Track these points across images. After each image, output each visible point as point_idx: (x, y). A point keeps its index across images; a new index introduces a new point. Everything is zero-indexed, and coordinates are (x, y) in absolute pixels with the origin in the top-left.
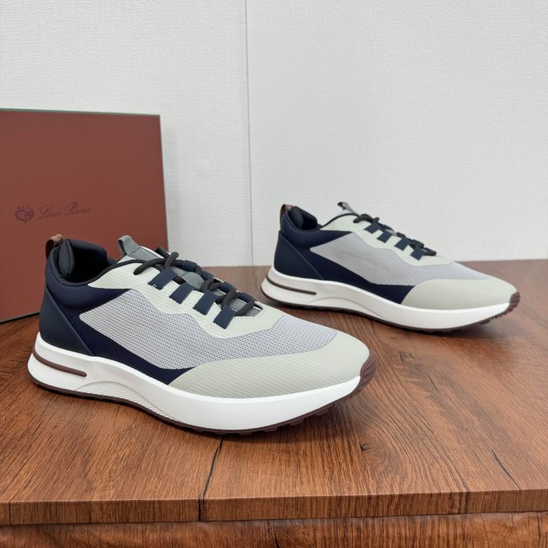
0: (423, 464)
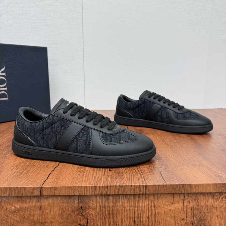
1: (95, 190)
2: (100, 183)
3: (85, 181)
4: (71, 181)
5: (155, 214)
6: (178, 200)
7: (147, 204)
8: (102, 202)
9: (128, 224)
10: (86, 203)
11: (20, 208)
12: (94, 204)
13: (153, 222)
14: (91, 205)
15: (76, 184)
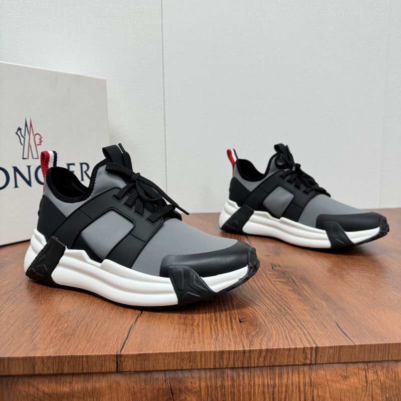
0: (285, 331)
1: (221, 358)
2: (229, 346)
15: (185, 348)
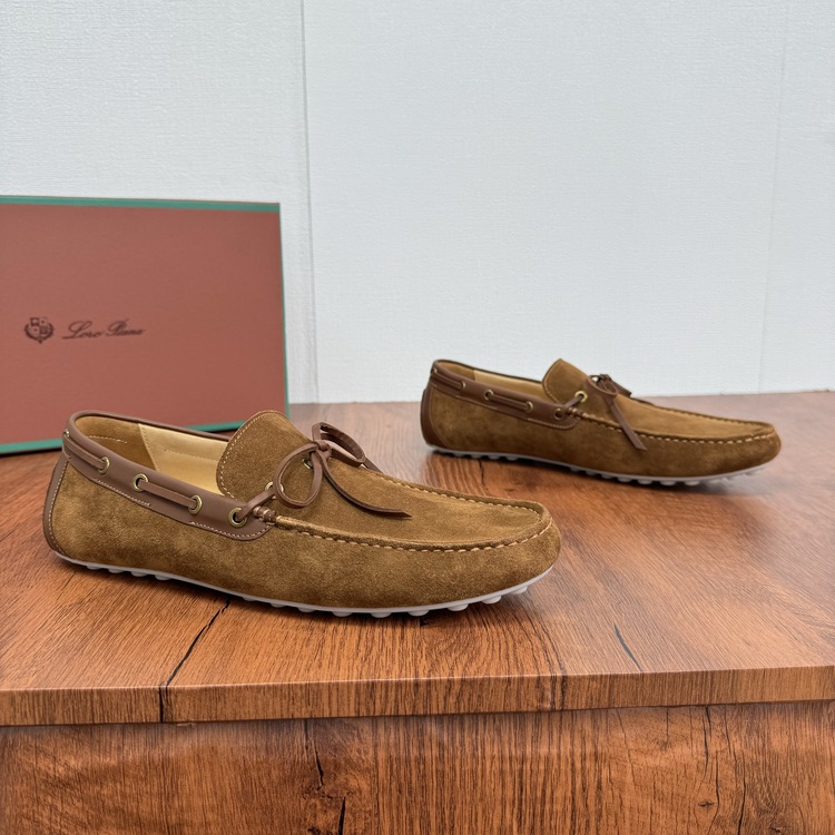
1: (371, 697)
2: (388, 672)
3: (331, 663)
4: (277, 666)
5: (599, 787)
6: (687, 731)
7: (566, 749)
8: (397, 745)
9: (495, 827)
10: (335, 750)
11: (87, 769)
12: (366, 753)
13: (593, 819)
14: (354, 755)
15: (298, 677)
